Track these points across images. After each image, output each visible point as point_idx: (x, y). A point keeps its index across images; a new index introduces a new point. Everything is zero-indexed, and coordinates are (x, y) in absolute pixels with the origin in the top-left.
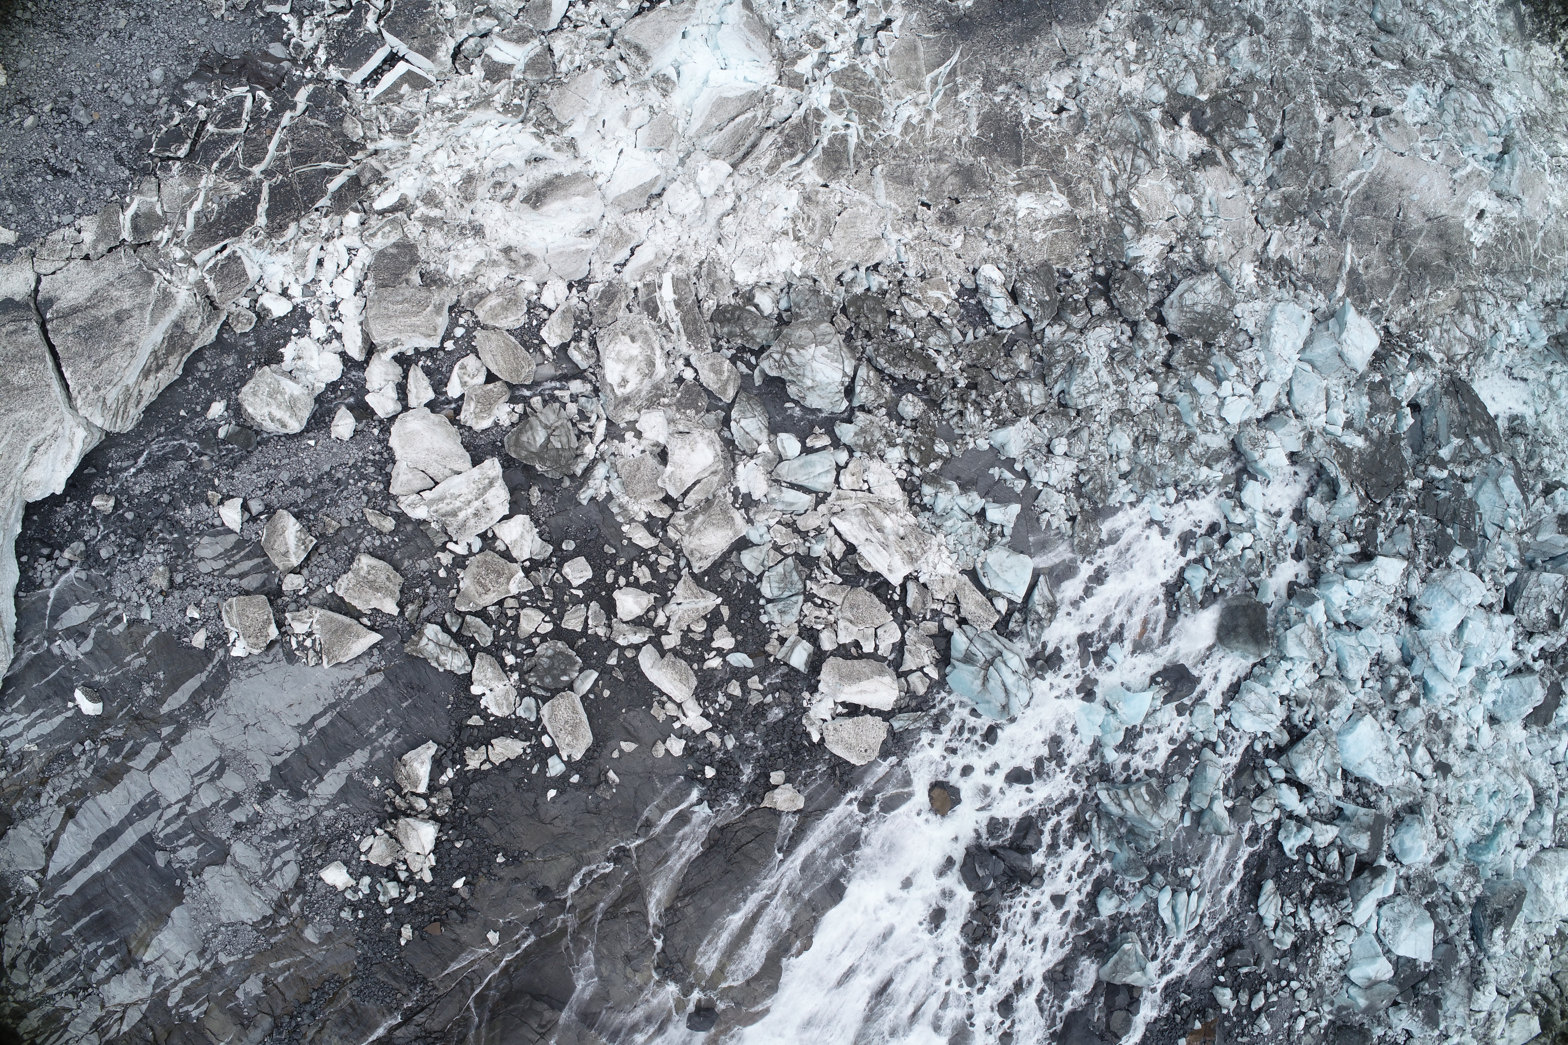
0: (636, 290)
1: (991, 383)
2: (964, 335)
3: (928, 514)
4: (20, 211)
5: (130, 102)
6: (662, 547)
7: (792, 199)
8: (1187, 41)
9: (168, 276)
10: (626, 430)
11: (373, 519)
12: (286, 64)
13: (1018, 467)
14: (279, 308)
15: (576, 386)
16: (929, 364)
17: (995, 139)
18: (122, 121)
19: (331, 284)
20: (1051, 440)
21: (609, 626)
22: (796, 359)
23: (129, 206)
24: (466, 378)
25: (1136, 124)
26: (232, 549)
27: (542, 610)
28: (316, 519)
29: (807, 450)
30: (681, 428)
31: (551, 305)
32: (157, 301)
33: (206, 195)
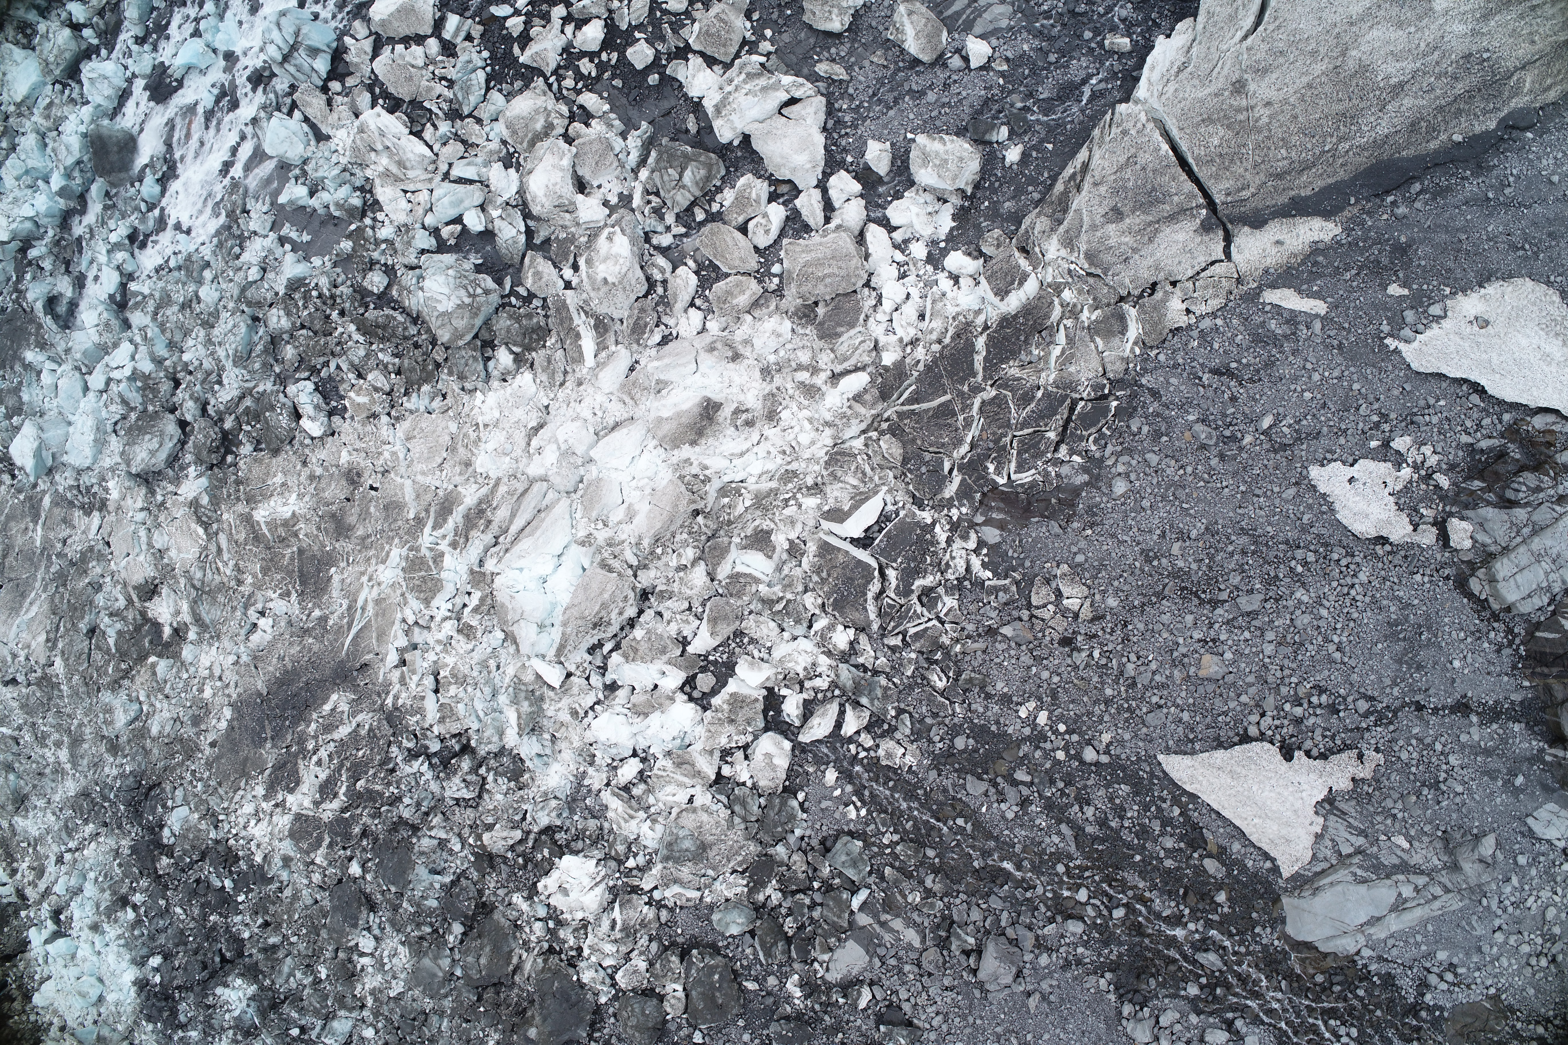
0: (617, 343)
1: (312, 322)
2: (338, 367)
3: (358, 184)
4: (1263, 324)
5: (1148, 456)
6: (572, 96)
7: (483, 463)
8: (166, 715)
9: (1072, 267)
10: (617, 205)
11: (840, 72)
12: (979, 519)
13: (288, 247)
14: (956, 260)
15: (666, 240)
16: (363, 328)
17: (319, 571)
18: (1156, 435)
19: (908, 296)
20: (262, 279)
21: (610, 11)
22: (463, 293)
23: (1135, 343)
24: (763, 221)
25: (204, 615)
26: (975, 19)
27: (670, 13)
28: (896, 63)
29: (458, 220)
30: (567, 215)
31: (692, 311)
32: (1078, 236)
33: (1047, 362)
